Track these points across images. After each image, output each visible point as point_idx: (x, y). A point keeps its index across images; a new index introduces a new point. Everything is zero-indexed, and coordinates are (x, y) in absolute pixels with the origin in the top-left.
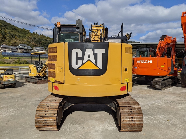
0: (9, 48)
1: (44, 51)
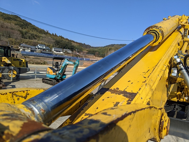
0: (28, 48)
1: (62, 53)
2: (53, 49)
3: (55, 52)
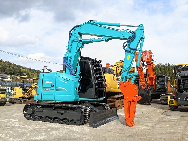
3: (1, 78)
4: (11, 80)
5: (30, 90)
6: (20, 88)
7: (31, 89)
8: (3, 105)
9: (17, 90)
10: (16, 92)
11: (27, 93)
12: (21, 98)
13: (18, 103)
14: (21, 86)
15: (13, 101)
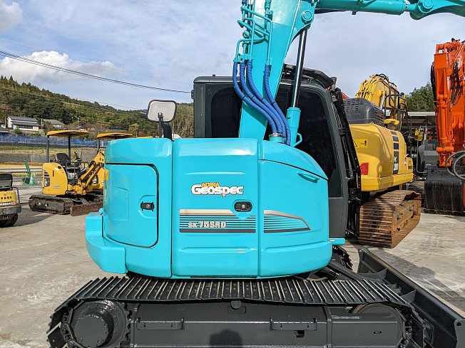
1: (36, 129)
2: (10, 120)
3: (15, 127)
4: (42, 130)
5: (90, 173)
6: (59, 168)
7: (94, 170)
8: (11, 225)
9: (50, 174)
10: (48, 180)
11: (82, 181)
12: (66, 196)
13: (56, 212)
14: (64, 160)
15: (42, 205)
